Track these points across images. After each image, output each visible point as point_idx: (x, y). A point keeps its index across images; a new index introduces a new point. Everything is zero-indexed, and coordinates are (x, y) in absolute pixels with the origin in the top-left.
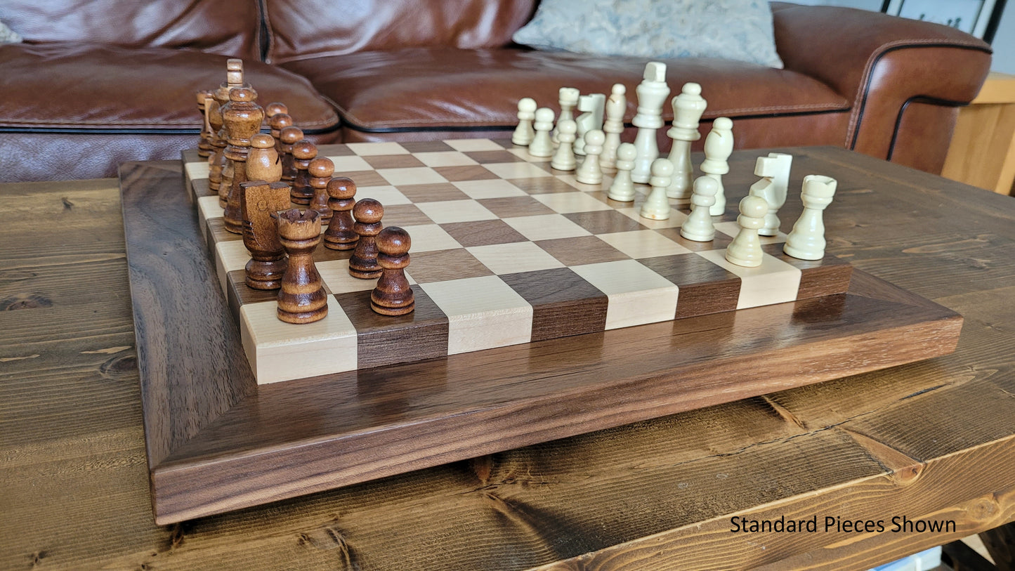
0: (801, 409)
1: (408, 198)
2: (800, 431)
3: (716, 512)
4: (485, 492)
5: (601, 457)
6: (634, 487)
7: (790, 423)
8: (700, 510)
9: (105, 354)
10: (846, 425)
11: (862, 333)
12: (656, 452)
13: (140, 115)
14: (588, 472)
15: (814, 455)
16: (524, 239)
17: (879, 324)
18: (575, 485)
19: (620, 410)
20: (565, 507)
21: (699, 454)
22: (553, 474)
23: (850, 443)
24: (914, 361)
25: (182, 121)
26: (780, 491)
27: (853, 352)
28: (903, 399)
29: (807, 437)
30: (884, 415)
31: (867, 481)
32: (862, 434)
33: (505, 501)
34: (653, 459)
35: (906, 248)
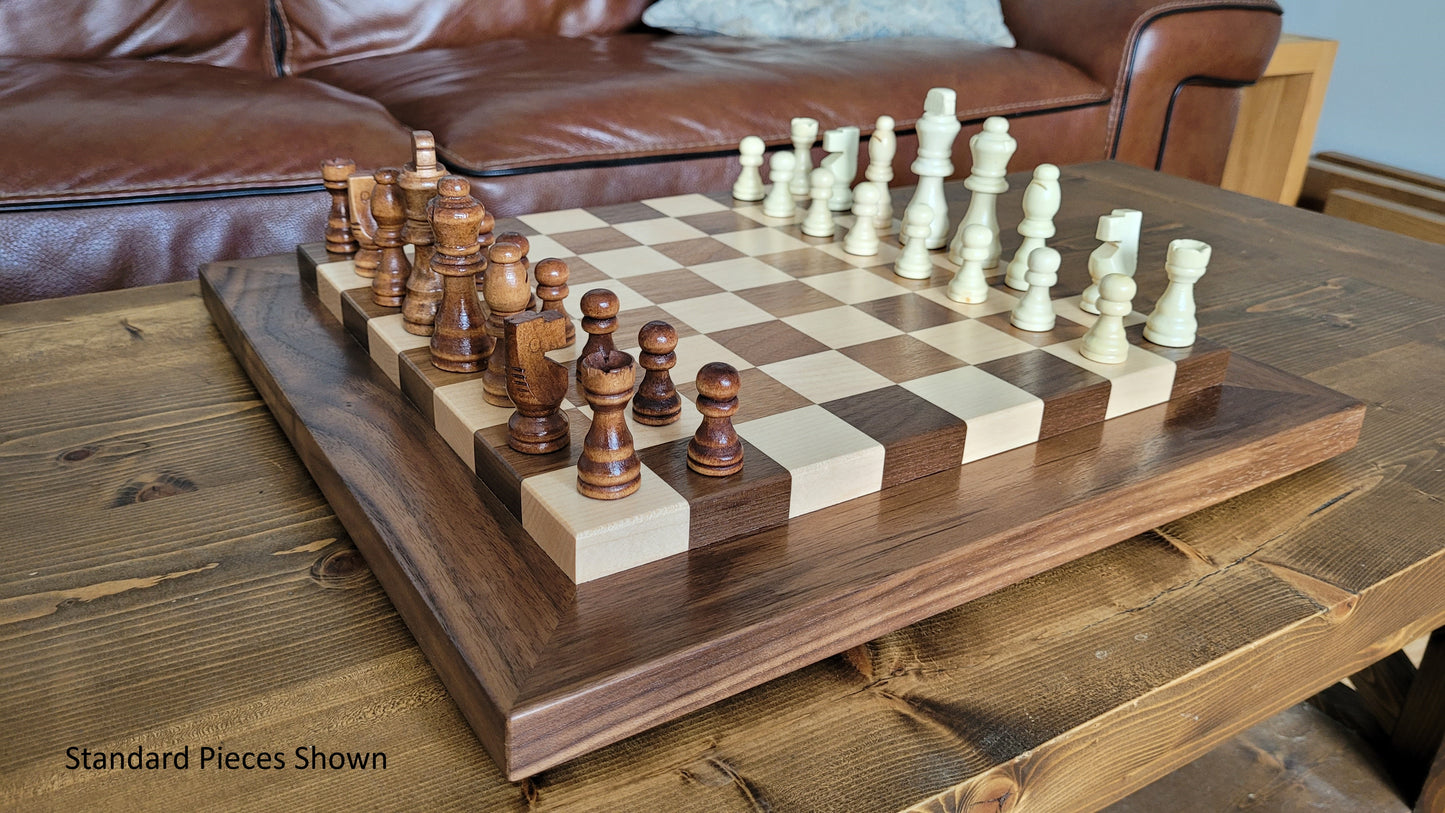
0: (1200, 540)
1: (645, 296)
2: (1209, 569)
3: (1150, 683)
4: (877, 690)
5: (993, 628)
6: (1047, 664)
7: (1195, 560)
8: (1132, 684)
9: (306, 553)
10: (1260, 554)
11: (1260, 439)
12: (1055, 615)
13: (154, 175)
14: (985, 650)
15: (1235, 597)
16: (824, 348)
17: (1276, 425)
18: (977, 669)
19: (1008, 567)
20: (977, 698)
21: (1105, 611)
22: (946, 657)
23: (1270, 578)
24: (1313, 464)
25: (218, 180)
26: (1212, 649)
27: (1253, 463)
28: (1312, 514)
29: (1219, 576)
30: (1296, 538)
31: (1304, 624)
32: (1279, 565)
33: (904, 698)
34: (1056, 624)
35: (1249, 306)
